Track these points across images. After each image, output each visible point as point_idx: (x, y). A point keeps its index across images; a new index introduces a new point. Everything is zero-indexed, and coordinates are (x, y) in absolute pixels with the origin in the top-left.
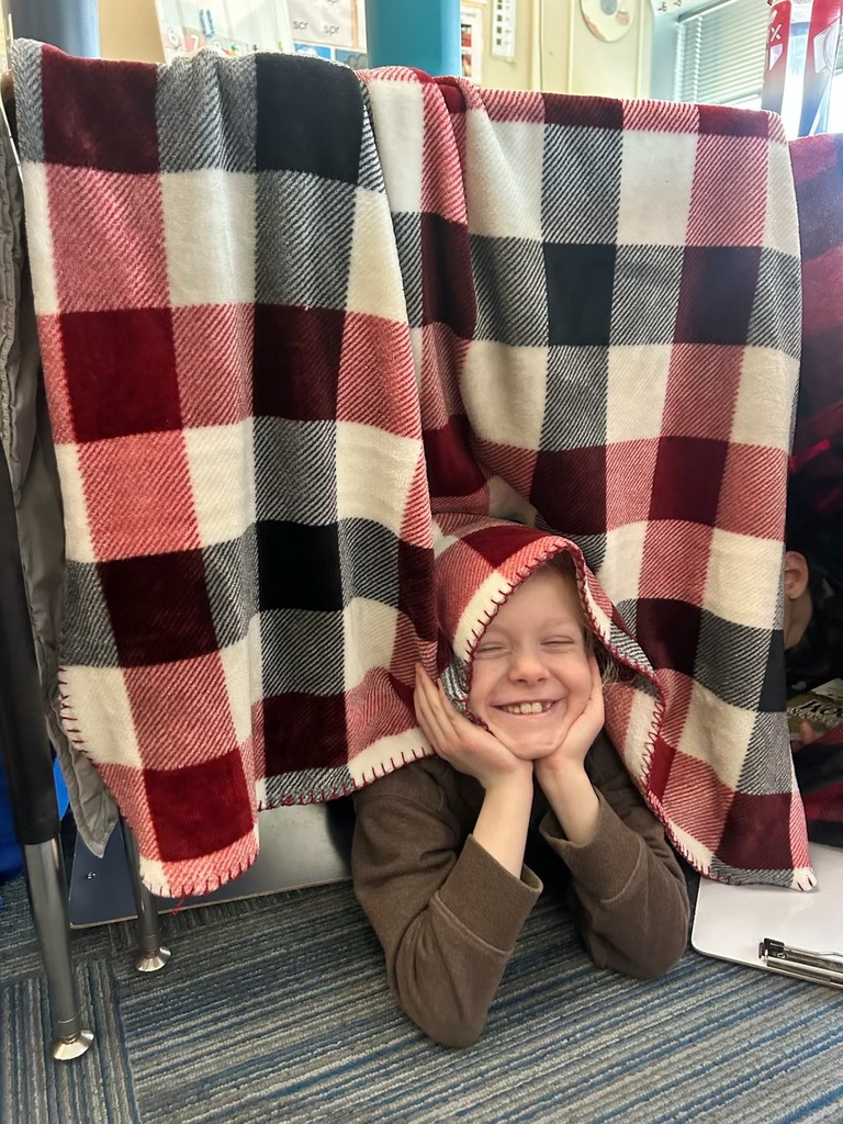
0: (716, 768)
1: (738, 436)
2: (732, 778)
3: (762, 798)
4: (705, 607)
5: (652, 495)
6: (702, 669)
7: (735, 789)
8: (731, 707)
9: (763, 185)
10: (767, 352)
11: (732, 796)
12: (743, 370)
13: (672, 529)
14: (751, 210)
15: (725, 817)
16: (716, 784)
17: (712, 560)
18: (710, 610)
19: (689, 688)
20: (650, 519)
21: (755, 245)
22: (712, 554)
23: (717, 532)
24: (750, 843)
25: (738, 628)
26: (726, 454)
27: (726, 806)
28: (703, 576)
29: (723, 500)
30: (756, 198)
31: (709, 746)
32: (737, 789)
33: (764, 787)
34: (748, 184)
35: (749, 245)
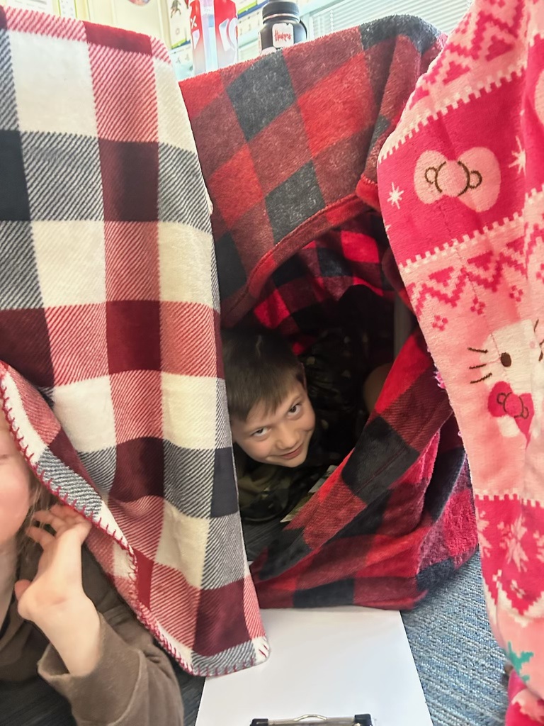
0: (185, 573)
1: (165, 296)
2: (196, 579)
3: (223, 589)
4: (165, 437)
5: (108, 352)
6: (169, 490)
7: (200, 588)
8: (189, 518)
9: (152, 93)
10: (176, 226)
11: (198, 594)
12: (160, 242)
13: (131, 379)
14: (145, 112)
15: (195, 613)
16: (185, 586)
17: (164, 398)
18: (169, 439)
19: (161, 506)
20: (111, 373)
21: (153, 140)
22: (163, 393)
23: (164, 375)
24: (216, 631)
25: (187, 452)
26: (158, 311)
27: (195, 603)
28: (160, 413)
29: (164, 348)
30: (147, 103)
31: (177, 554)
32: (202, 588)
33: (222, 580)
34: (139, 91)
35: (148, 140)
